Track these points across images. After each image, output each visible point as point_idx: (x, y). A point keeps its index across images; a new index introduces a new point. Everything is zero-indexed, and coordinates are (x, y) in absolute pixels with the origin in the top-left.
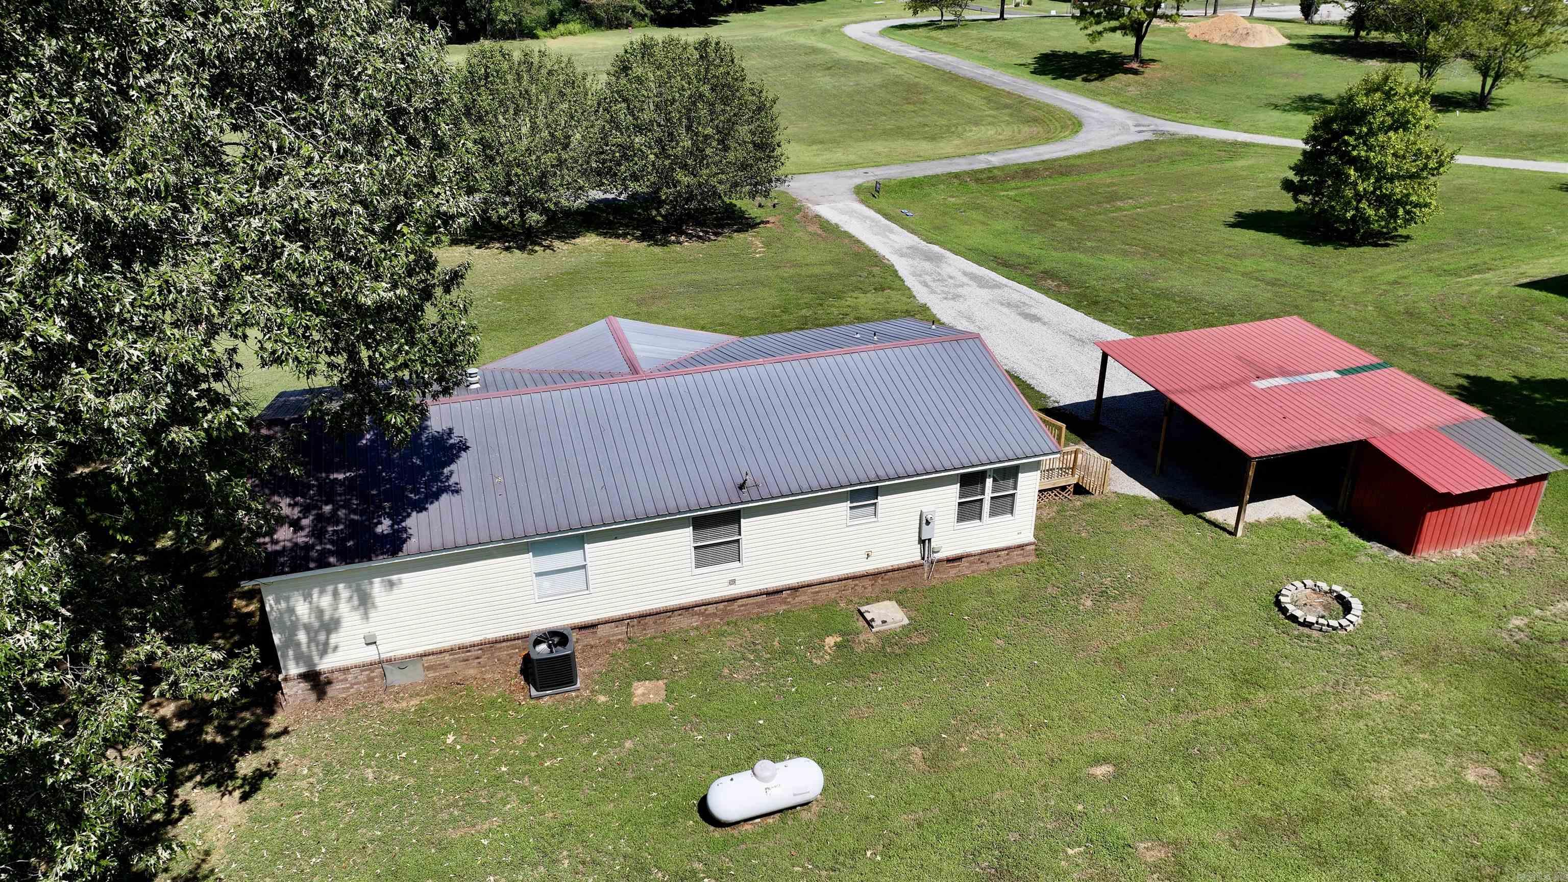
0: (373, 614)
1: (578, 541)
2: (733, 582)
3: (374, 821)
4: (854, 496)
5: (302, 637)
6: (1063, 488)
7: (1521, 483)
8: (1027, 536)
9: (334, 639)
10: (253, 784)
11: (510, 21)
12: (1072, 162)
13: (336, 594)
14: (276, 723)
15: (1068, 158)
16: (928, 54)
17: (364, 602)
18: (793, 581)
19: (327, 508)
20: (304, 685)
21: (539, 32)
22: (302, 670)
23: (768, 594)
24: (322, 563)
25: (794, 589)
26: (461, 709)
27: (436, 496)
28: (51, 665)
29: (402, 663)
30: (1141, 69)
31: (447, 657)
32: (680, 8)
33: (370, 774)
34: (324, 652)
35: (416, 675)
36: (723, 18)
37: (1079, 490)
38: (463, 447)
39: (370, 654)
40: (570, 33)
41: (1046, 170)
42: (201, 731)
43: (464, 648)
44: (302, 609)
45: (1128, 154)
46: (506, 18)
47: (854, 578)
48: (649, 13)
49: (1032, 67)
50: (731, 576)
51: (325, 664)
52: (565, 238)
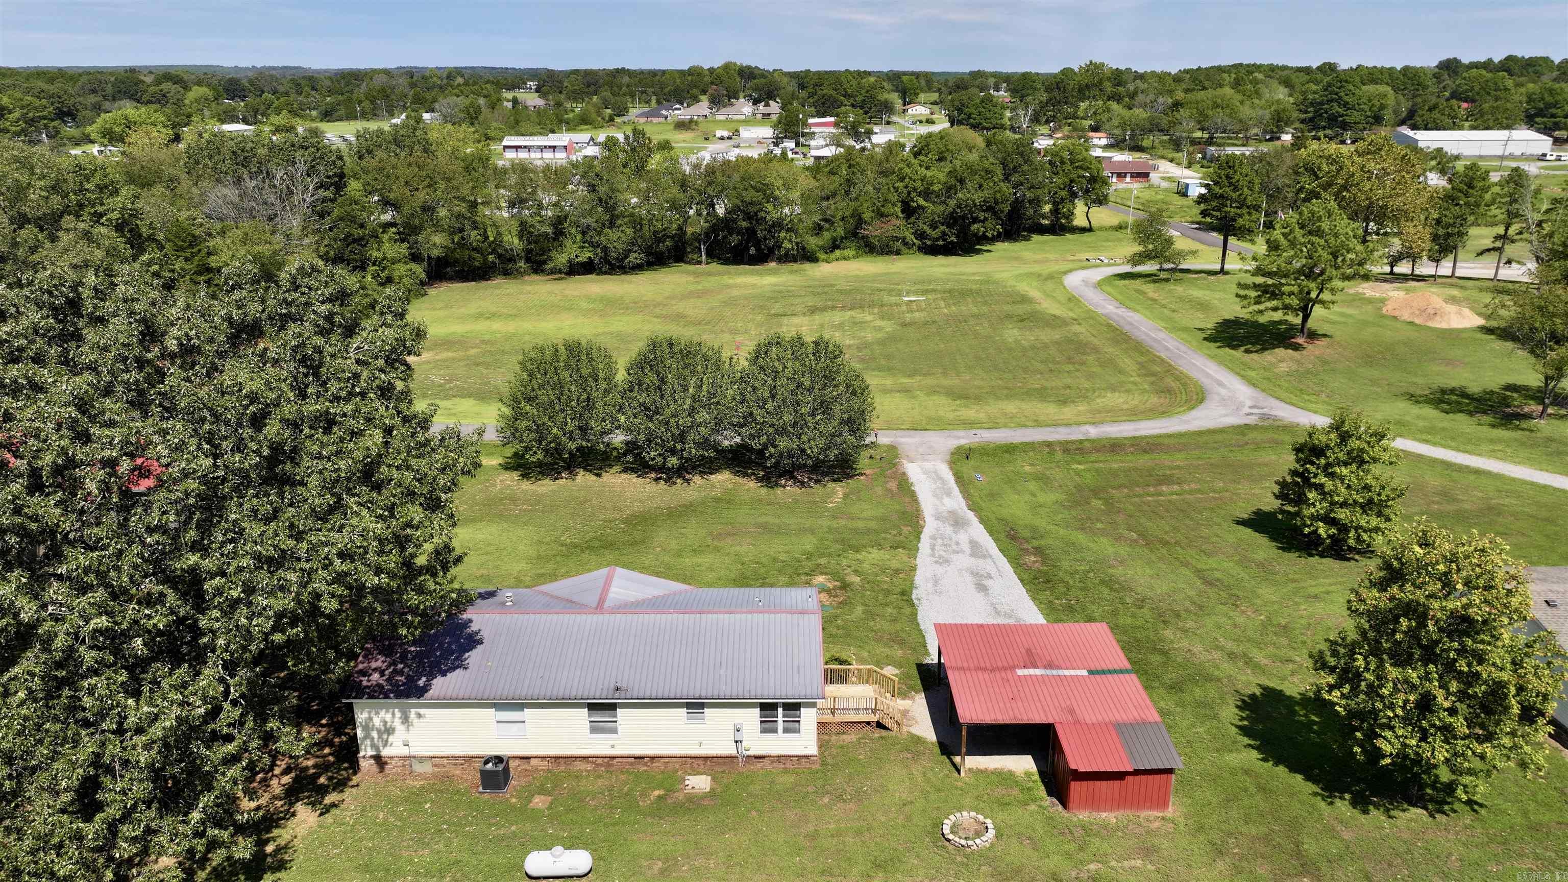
0: (411, 728)
1: (521, 707)
2: (613, 746)
3: (372, 839)
4: (689, 706)
5: (375, 734)
6: (868, 723)
7: (1137, 772)
8: (812, 749)
9: (391, 739)
10: (327, 810)
11: (793, 249)
12: (1161, 440)
13: (393, 714)
14: (355, 779)
15: (1160, 436)
16: (1122, 312)
17: (405, 720)
18: (651, 752)
19: (400, 666)
20: (372, 761)
21: (821, 256)
22: (374, 753)
23: (635, 758)
24: (386, 697)
25: (653, 758)
26: (442, 792)
27: (453, 669)
28: (229, 725)
29: (421, 759)
30: (1305, 345)
31: (446, 761)
32: (945, 240)
33: (381, 815)
34: (385, 745)
35: (427, 768)
36: (988, 247)
37: (880, 725)
38: (480, 642)
39: (405, 751)
40: (845, 259)
41: (1132, 445)
42: (319, 777)
43: (456, 758)
44: (377, 721)
45: (1219, 437)
46: (789, 246)
47: (691, 757)
48: (917, 242)
49: (1209, 332)
50: (612, 743)
51: (385, 752)
52: (705, 473)
